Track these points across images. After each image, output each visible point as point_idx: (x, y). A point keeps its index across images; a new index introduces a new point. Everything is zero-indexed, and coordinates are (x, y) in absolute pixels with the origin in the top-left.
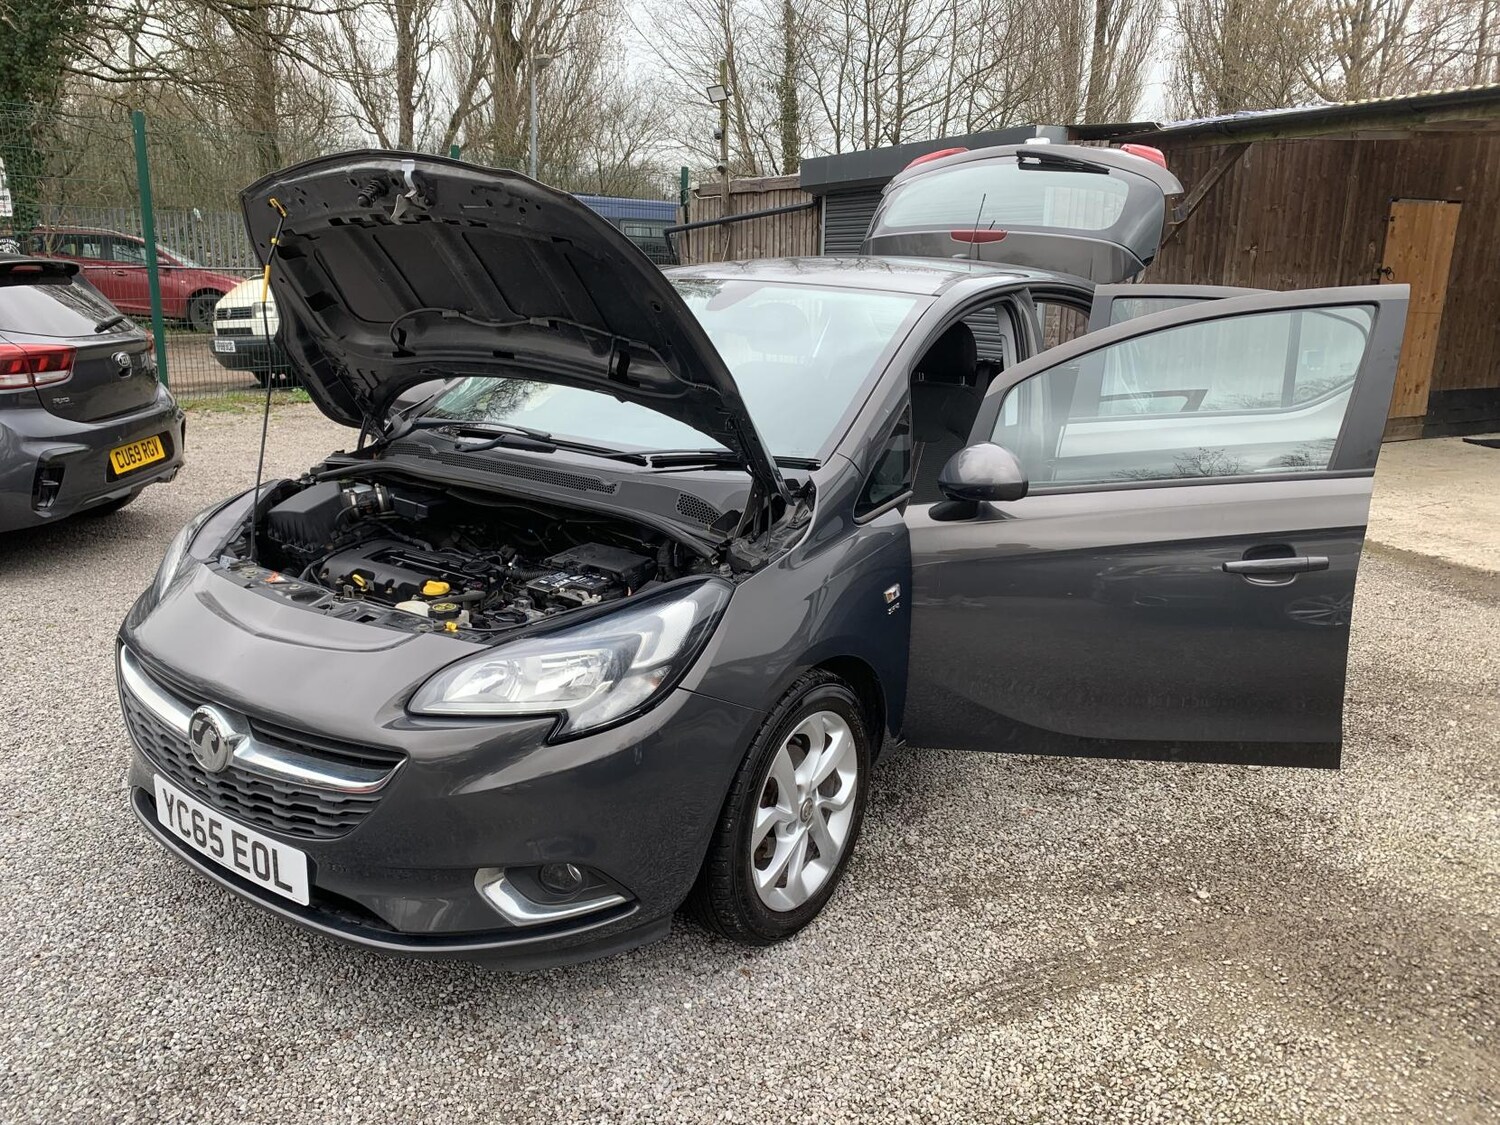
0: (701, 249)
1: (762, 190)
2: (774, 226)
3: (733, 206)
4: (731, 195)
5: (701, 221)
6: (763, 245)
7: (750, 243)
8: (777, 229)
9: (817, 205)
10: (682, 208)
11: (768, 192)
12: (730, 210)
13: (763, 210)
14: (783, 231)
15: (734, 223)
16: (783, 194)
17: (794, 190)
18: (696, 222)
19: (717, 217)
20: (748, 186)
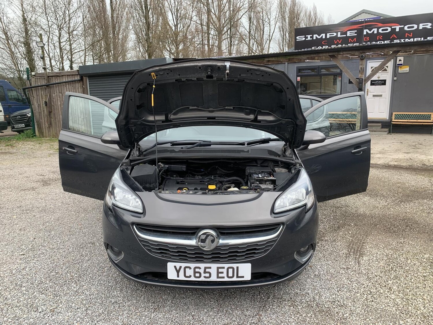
0: (38, 94)
1: (61, 75)
2: (66, 86)
3: (50, 80)
4: (48, 77)
5: (37, 85)
6: (63, 92)
7: (58, 92)
8: (67, 87)
9: (82, 80)
10: (28, 81)
11: (62, 76)
12: (49, 81)
13: (61, 81)
14: (70, 87)
15: (51, 86)
16: (69, 76)
17: (72, 75)
18: (35, 85)
19: (44, 83)
20: (55, 74)
